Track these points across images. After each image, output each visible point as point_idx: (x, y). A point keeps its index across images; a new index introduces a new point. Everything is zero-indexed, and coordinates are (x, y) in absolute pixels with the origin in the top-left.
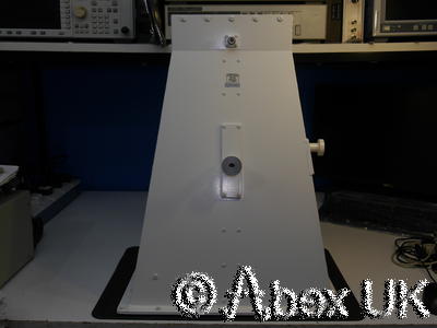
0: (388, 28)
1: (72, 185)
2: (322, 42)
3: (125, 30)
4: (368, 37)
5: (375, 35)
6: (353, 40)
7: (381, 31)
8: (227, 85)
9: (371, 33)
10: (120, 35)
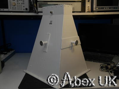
0: (97, 8)
1: (13, 52)
2: (80, 12)
3: (26, 9)
4: (92, 11)
5: (94, 10)
6: (88, 12)
7: (96, 9)
8: (50, 24)
9: (93, 10)
10: (25, 10)
